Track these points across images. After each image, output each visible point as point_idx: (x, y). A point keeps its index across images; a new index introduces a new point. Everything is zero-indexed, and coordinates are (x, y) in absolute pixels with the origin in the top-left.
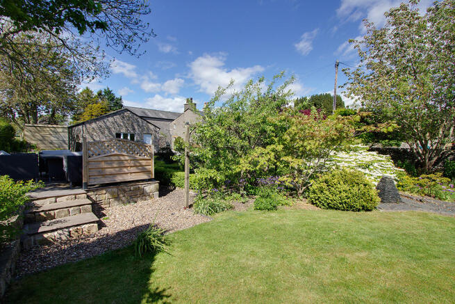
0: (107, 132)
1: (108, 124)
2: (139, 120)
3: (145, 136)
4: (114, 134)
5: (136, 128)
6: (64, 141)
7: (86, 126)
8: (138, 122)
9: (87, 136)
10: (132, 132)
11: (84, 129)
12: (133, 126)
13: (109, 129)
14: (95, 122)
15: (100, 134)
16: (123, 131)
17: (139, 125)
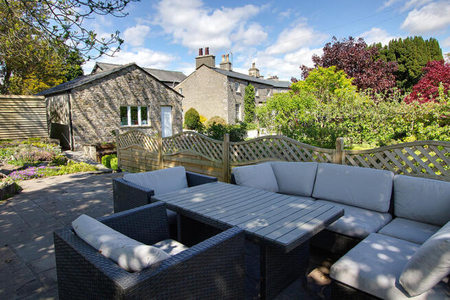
0: (106, 105)
1: (108, 91)
2: (154, 83)
3: (162, 109)
4: (118, 108)
5: (149, 96)
6: (41, 124)
7: (73, 96)
8: (152, 86)
9: (77, 113)
10: (144, 104)
11: (71, 100)
12: (145, 93)
13: (109, 99)
14: (88, 89)
15: (97, 108)
16: (131, 102)
17: (153, 92)
